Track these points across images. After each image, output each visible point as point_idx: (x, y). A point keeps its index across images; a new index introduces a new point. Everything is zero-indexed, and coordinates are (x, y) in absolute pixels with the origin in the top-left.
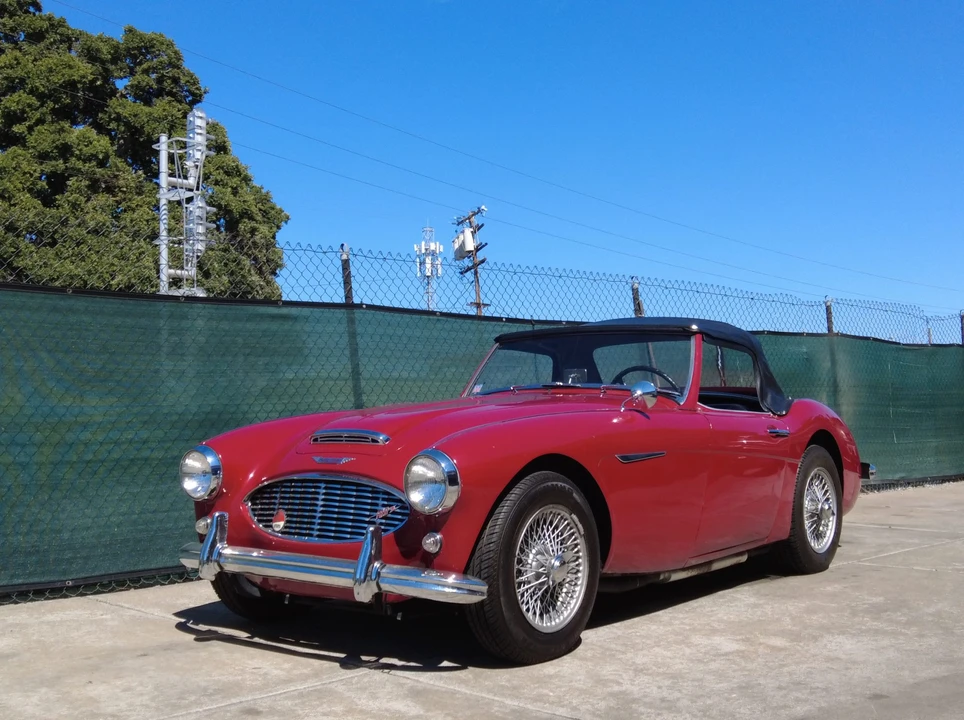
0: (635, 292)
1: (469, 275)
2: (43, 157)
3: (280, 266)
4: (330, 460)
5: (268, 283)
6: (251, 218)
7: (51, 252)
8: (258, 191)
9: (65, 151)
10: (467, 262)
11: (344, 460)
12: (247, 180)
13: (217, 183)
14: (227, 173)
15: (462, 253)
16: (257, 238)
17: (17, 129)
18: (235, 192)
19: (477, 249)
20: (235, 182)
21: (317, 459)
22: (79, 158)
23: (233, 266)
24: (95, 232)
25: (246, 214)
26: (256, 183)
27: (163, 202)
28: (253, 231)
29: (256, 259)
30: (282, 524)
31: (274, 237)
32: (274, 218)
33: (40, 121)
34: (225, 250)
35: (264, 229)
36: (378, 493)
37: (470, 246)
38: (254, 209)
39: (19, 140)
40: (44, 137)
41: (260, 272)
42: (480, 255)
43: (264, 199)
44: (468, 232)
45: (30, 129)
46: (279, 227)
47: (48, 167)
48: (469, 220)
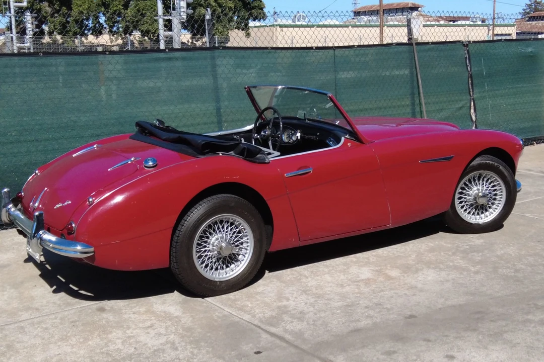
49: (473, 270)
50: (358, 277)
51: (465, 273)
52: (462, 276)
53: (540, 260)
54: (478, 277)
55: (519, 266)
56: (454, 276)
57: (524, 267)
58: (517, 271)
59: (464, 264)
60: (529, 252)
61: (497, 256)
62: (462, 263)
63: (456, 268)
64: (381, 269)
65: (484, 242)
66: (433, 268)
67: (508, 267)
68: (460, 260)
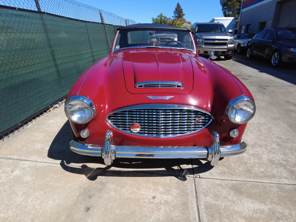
0: (101, 14)
4: (160, 98)
11: (168, 98)
21: (151, 97)
30: (138, 129)
36: (191, 112)
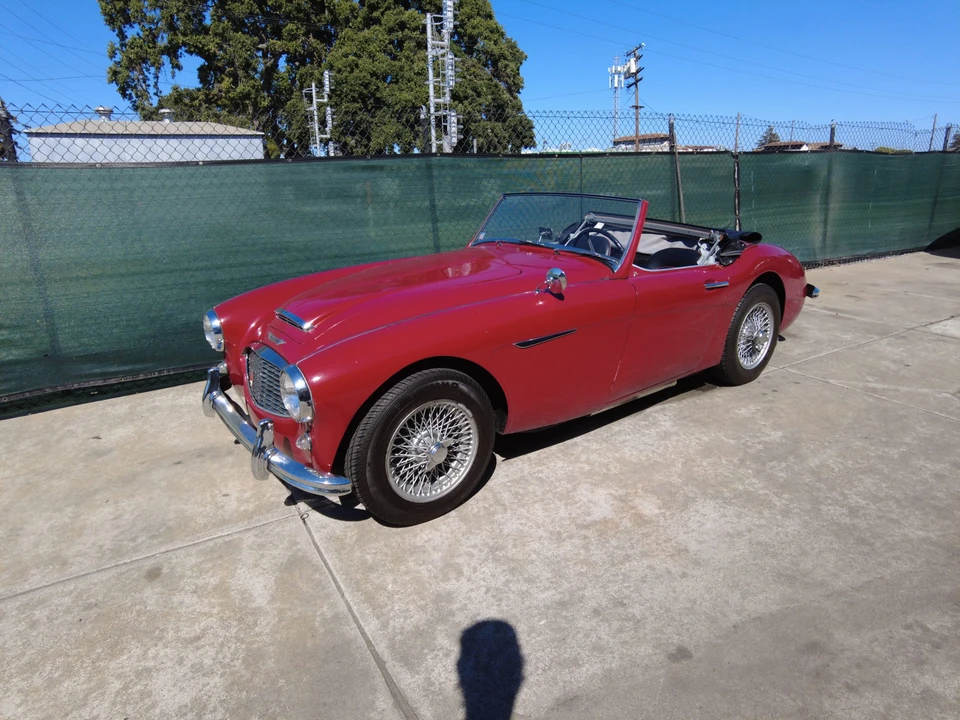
1: (633, 88)
2: (391, 31)
3: (522, 87)
4: (274, 339)
5: (515, 98)
6: (505, 59)
7: (396, 87)
8: (509, 41)
9: (402, 26)
10: (631, 80)
11: (280, 342)
12: (502, 34)
13: (485, 38)
14: (491, 32)
15: (628, 75)
16: (508, 71)
17: (376, 14)
18: (496, 43)
19: (638, 72)
20: (496, 36)
21: (270, 335)
22: (409, 29)
23: (493, 88)
24: (418, 74)
25: (503, 56)
26: (508, 36)
27: (430, 56)
28: (507, 66)
29: (507, 83)
31: (518, 70)
32: (518, 58)
33: (388, 8)
34: (490, 79)
35: (512, 65)
37: (633, 70)
38: (506, 52)
39: (377, 21)
40: (390, 18)
41: (510, 91)
42: (639, 76)
43: (513, 47)
44: (633, 60)
45: (383, 14)
46: (521, 63)
47: (393, 36)
48: (635, 53)
49: (778, 504)
50: (589, 514)
51: (766, 513)
52: (763, 522)
53: (884, 485)
54: (793, 525)
55: (855, 500)
56: (749, 519)
57: (863, 503)
58: (853, 512)
59: (763, 488)
60: (859, 463)
61: (812, 472)
62: (757, 485)
63: (749, 498)
64: (627, 495)
65: (784, 437)
66: (713, 498)
67: (836, 502)
68: (754, 477)
